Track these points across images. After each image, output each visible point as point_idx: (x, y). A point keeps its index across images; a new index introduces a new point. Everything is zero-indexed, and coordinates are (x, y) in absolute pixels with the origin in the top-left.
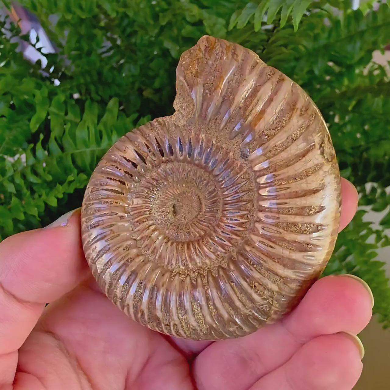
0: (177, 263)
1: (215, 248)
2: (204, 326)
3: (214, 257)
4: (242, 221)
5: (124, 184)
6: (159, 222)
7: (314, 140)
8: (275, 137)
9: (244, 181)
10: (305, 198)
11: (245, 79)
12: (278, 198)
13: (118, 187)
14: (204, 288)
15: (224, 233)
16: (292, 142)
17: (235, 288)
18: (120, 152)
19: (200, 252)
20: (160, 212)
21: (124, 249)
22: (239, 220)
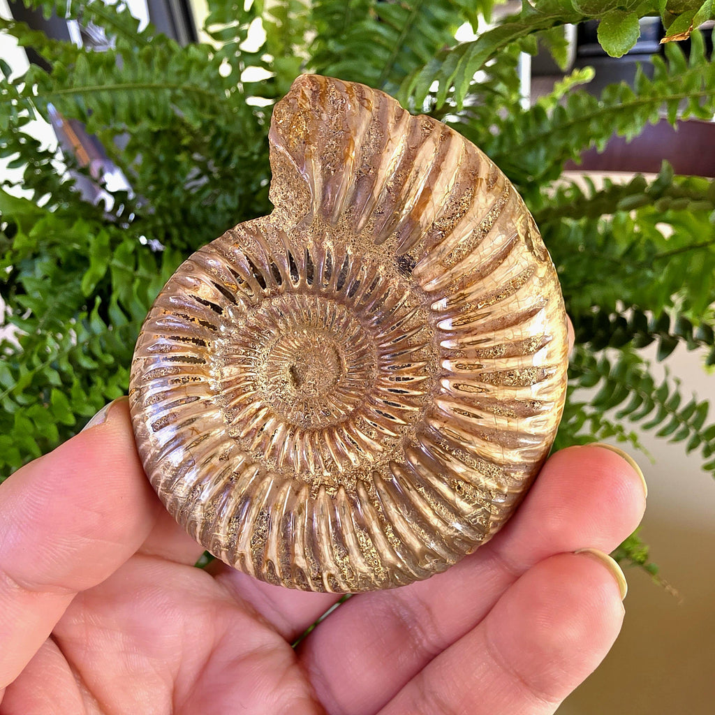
0: (317, 467)
1: (378, 432)
2: (382, 569)
3: (380, 448)
4: (417, 379)
5: (203, 344)
6: (273, 401)
7: (516, 228)
8: (455, 231)
9: (410, 312)
10: (518, 326)
12: (473, 333)
13: (193, 350)
14: (372, 504)
15: (389, 403)
16: (483, 236)
17: (426, 496)
18: (187, 290)
19: (354, 443)
20: (271, 383)
21: (222, 459)
22: (412, 379)
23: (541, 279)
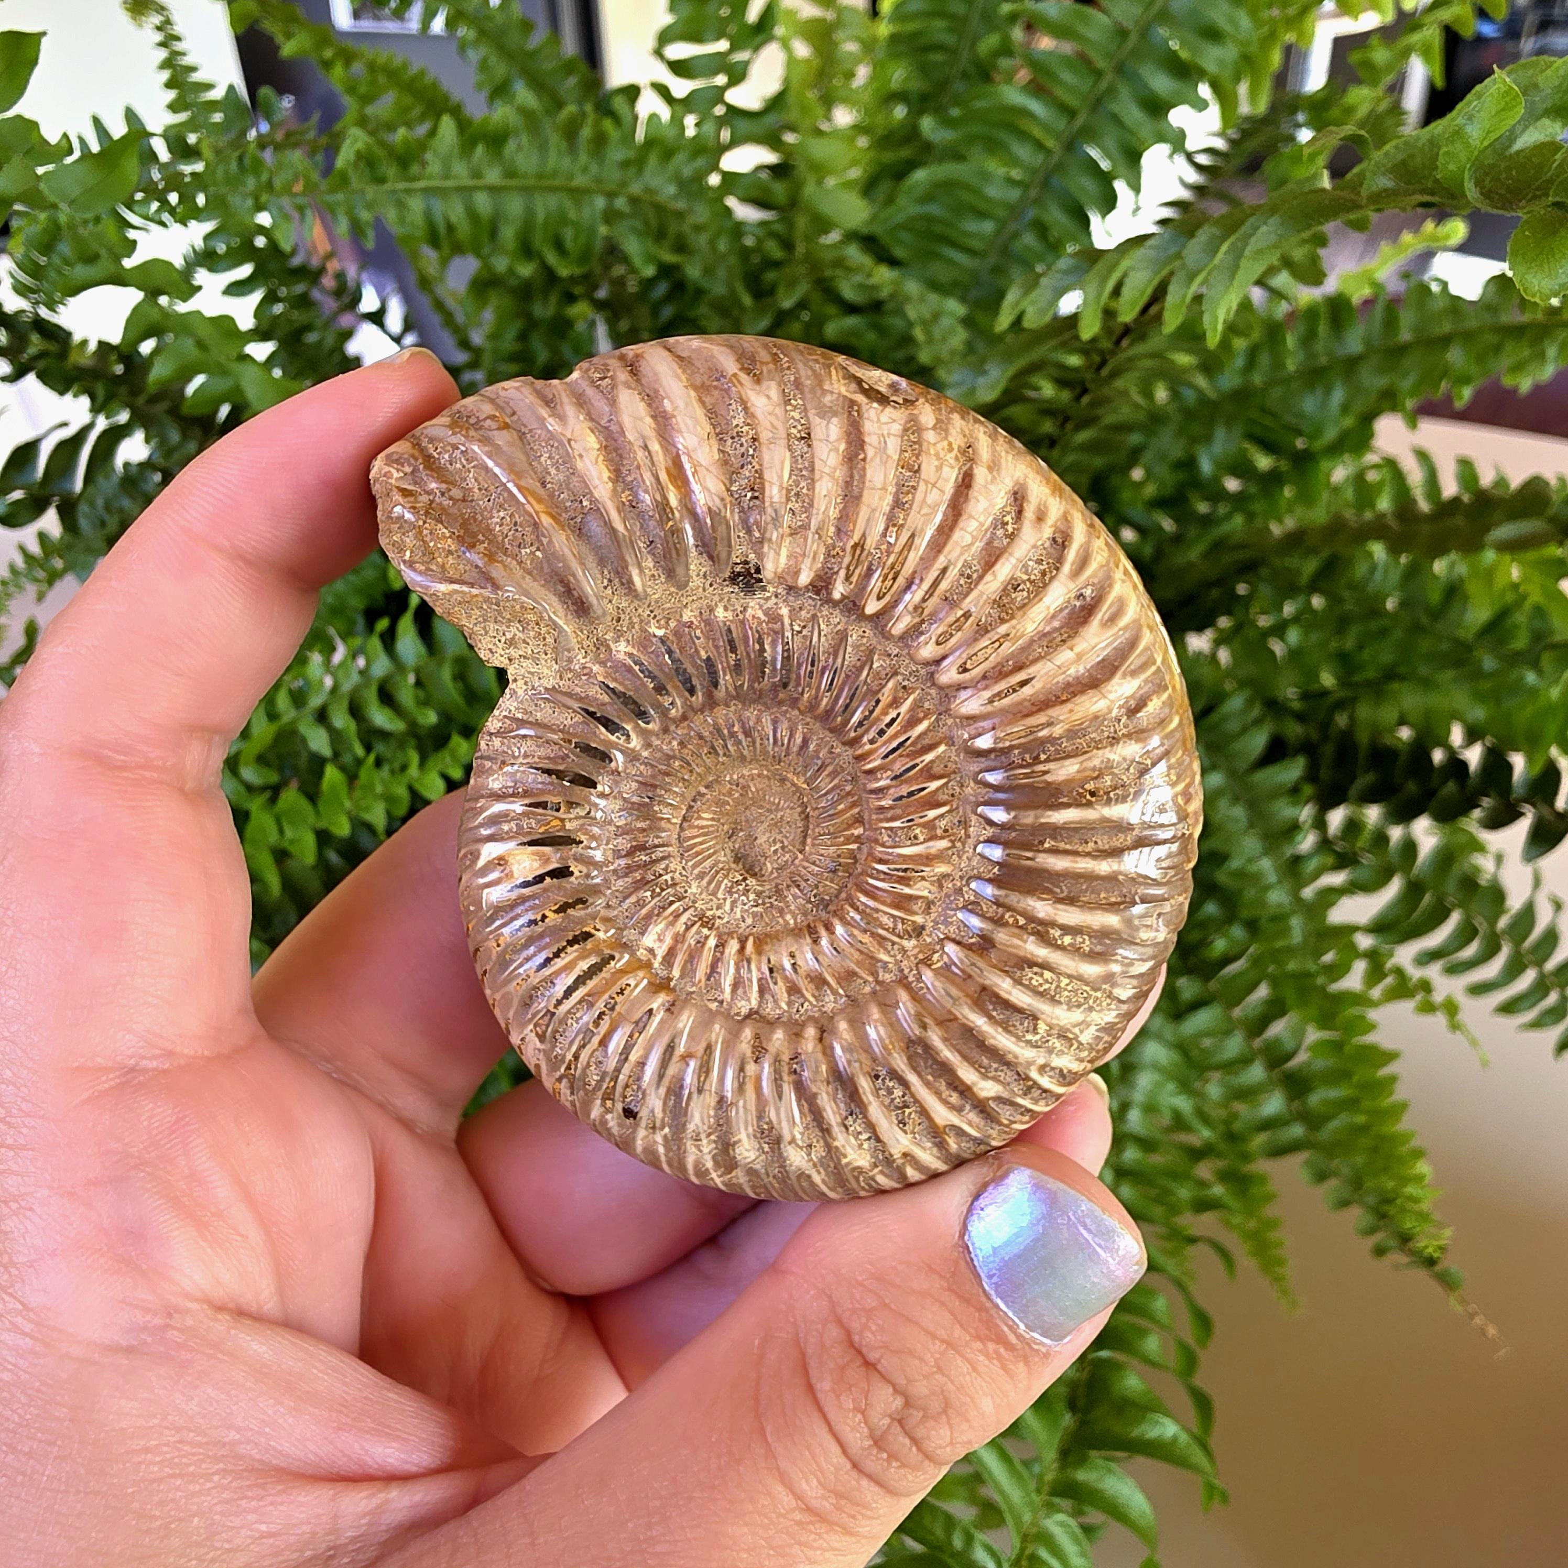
0: (890, 948)
1: (924, 825)
2: (1099, 994)
3: (944, 844)
4: (904, 708)
5: (587, 936)
6: (749, 921)
7: (839, 394)
8: (767, 476)
9: (812, 632)
10: (964, 517)
11: (569, 440)
12: (917, 581)
13: (582, 957)
14: (1005, 924)
15: (901, 775)
16: (809, 446)
17: (1062, 846)
19: (905, 870)
20: (725, 899)
21: (758, 1058)
22: (899, 715)
23: (934, 428)
